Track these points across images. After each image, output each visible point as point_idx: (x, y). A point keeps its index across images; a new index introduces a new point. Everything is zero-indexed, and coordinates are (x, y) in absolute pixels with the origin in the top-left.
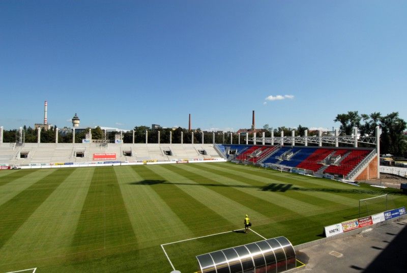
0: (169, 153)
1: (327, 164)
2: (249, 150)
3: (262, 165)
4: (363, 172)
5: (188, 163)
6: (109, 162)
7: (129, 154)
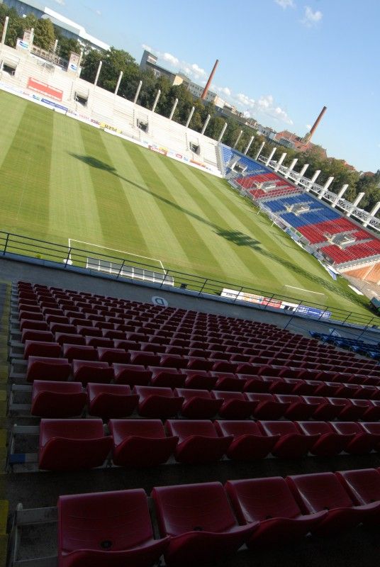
0: (144, 127)
1: (334, 241)
2: (262, 176)
3: (262, 206)
4: (360, 270)
5: (165, 155)
6: (49, 103)
7: (83, 101)
